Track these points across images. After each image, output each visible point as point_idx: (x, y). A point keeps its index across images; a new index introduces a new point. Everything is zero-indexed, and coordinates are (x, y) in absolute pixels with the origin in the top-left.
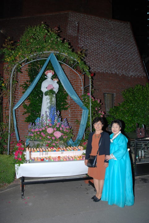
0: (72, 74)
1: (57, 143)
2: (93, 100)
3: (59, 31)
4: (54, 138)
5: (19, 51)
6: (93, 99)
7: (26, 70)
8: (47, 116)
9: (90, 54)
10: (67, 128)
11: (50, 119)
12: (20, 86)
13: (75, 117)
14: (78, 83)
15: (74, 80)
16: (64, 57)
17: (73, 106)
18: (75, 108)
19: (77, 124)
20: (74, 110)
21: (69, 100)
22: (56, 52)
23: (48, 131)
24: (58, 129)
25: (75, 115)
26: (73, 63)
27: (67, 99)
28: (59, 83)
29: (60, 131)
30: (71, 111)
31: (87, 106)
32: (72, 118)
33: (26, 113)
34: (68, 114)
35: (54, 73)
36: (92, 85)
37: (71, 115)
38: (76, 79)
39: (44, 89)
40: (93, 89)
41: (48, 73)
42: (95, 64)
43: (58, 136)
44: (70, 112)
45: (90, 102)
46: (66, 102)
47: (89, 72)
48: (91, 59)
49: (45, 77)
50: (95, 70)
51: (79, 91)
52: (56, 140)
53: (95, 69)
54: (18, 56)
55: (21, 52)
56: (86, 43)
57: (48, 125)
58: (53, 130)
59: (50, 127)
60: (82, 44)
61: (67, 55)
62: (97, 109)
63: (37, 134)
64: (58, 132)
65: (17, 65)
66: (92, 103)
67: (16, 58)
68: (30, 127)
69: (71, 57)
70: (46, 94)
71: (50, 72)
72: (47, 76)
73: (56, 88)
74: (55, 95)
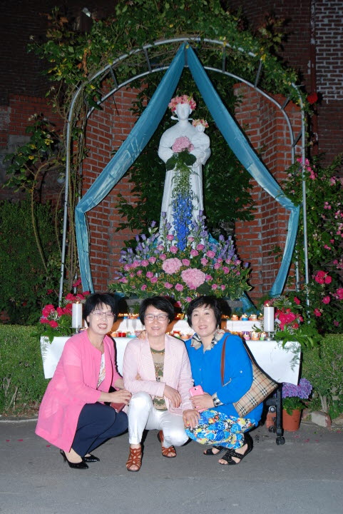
0: (266, 109)
2: (313, 177)
4: (179, 288)
5: (85, 44)
6: (309, 174)
7: (131, 109)
8: (167, 227)
10: (228, 262)
11: (175, 235)
13: (273, 240)
14: (282, 135)
15: (271, 124)
16: (223, 54)
17: (268, 207)
18: (272, 213)
19: (276, 259)
20: (270, 216)
21: (257, 190)
22: (193, 39)
23: (164, 267)
24: (196, 264)
25: (272, 233)
26: (253, 68)
27: (251, 186)
28: (212, 131)
29: (200, 267)
30: (263, 222)
31: (296, 199)
32: (266, 244)
33: (124, 226)
34: (254, 233)
35: (195, 105)
36: (308, 130)
37: (263, 234)
38: (275, 122)
39: (165, 153)
40: (311, 143)
41: (176, 103)
43: (194, 284)
44: (260, 225)
45: (304, 182)
46: (247, 195)
47: (303, 89)
49: (173, 118)
51: (285, 158)
52: (186, 292)
54: (81, 58)
55: (90, 48)
56: (337, 10)
57: (168, 250)
58: (181, 265)
59: (173, 257)
60: (323, 17)
61: (228, 45)
62: (330, 207)
63: (137, 277)
64: (196, 269)
65: (83, 85)
66: (309, 187)
67: (79, 66)
68: (124, 260)
69: (240, 49)
70: (170, 165)
71: (182, 103)
72: (176, 116)
73: (201, 147)
74: (196, 168)
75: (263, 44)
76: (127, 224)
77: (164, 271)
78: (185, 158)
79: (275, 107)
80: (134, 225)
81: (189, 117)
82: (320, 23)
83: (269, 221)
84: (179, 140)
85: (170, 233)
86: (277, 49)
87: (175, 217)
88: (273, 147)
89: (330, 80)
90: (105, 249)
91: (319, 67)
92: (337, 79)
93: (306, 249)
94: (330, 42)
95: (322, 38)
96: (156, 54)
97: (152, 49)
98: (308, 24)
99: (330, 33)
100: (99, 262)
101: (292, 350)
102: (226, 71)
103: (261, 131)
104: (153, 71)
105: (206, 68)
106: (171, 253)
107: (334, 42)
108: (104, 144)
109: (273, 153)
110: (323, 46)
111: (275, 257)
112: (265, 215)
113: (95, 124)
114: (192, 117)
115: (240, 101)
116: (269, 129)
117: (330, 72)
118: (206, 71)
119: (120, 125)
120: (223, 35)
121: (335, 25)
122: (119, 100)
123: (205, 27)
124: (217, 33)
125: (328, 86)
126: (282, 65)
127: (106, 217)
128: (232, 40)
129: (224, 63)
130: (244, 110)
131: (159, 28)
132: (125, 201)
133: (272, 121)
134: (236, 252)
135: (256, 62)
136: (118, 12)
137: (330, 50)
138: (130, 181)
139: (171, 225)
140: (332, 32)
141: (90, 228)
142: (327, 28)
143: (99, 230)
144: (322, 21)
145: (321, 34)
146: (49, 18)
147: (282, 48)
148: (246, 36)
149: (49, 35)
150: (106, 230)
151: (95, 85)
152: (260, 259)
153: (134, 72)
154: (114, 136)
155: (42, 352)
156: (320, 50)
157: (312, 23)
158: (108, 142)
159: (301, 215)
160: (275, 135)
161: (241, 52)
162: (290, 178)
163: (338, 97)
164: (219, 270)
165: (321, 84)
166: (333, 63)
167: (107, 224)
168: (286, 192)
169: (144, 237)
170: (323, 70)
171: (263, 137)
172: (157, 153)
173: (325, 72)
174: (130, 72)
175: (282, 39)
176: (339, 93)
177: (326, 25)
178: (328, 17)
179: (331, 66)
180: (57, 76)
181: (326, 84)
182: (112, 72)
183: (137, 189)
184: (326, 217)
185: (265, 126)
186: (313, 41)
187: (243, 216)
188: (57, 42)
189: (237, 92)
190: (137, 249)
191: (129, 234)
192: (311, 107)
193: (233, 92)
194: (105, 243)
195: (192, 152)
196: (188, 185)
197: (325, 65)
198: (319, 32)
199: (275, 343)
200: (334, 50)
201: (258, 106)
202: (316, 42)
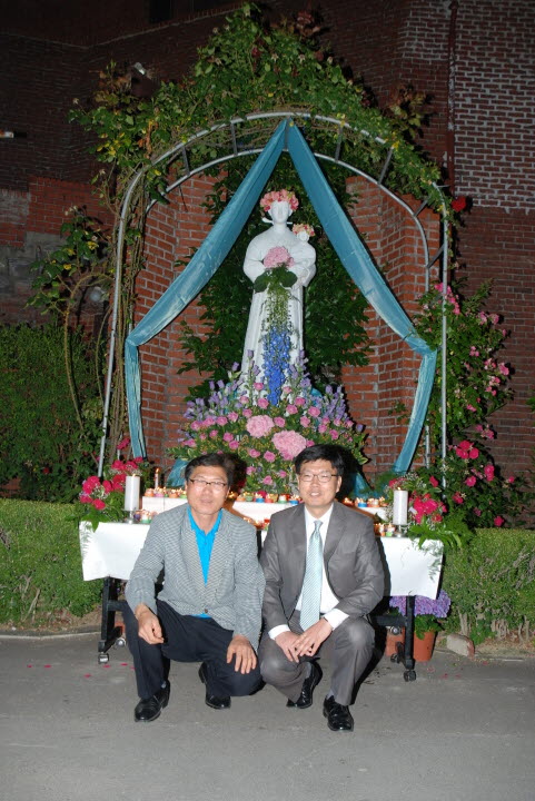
0: (391, 215)
1: (283, 476)
2: (457, 311)
3: (316, 29)
4: (269, 457)
5: (150, 114)
6: (453, 307)
7: (204, 204)
8: (253, 371)
9: (502, 136)
10: (337, 423)
11: (266, 382)
12: (177, 266)
13: (395, 394)
14: (412, 251)
15: (397, 236)
16: (338, 137)
17: (389, 349)
18: (395, 356)
19: (399, 420)
20: (391, 362)
21: (375, 324)
22: (299, 114)
23: (248, 427)
24: (293, 424)
25: (393, 384)
26: (378, 158)
27: (366, 319)
29: (299, 429)
30: (381, 368)
31: (432, 340)
32: (385, 400)
33: (189, 367)
34: (369, 381)
35: (297, 204)
37: (380, 385)
38: (403, 233)
39: (253, 268)
40: (456, 265)
41: (271, 200)
42: (517, 180)
43: (290, 453)
44: (377, 372)
45: (444, 318)
46: (360, 330)
48: (504, 156)
49: (265, 220)
50: (518, 207)
51: (416, 283)
52: (279, 463)
53: (516, 199)
54: (144, 132)
55: (157, 118)
56: (483, 88)
57: (255, 403)
58: (272, 425)
59: (262, 412)
60: (464, 95)
61: (347, 125)
62: (477, 353)
63: (209, 439)
64: (293, 432)
65: (144, 169)
66: (451, 324)
67: (140, 143)
68: (191, 414)
69: (363, 131)
70: (261, 284)
71: (280, 200)
72: (270, 218)
73: (304, 263)
74: (296, 291)
75: (395, 127)
76: (194, 364)
77: (248, 433)
78: (280, 277)
79: (405, 213)
80: (202, 366)
81: (288, 220)
82: (460, 103)
83: (388, 367)
84: (274, 252)
85: (258, 380)
86: (413, 134)
87: (266, 358)
88: (399, 267)
89: (472, 179)
90: (161, 397)
91: (458, 161)
92: (481, 178)
93: (443, 410)
94: (473, 128)
95: (463, 123)
96: (246, 132)
97: (242, 124)
98: (445, 103)
99: (474, 117)
100: (151, 414)
101: (431, 551)
102: (340, 159)
103: (383, 243)
104: (240, 154)
105: (317, 155)
106: (258, 407)
107: (479, 129)
108: (165, 251)
109: (399, 275)
110: (464, 133)
111: (396, 417)
112: (383, 359)
113: (154, 223)
114: (293, 220)
115: (356, 202)
116: (394, 242)
117: (473, 168)
118: (317, 158)
119: (188, 226)
120: (342, 111)
121: (481, 107)
122: (187, 191)
123: (318, 99)
124: (334, 108)
125: (469, 187)
126: (420, 156)
127: (163, 352)
128: (352, 118)
129: (338, 149)
130: (359, 214)
131: (254, 96)
132: (191, 331)
133: (399, 230)
134: (347, 410)
135: (384, 151)
136: (199, 72)
137: (472, 140)
138: (199, 304)
139: (260, 368)
140: (477, 115)
141: (142, 367)
142: (469, 110)
143: (153, 371)
144: (464, 100)
145: (461, 117)
146: (102, 76)
147: (421, 133)
148: (373, 115)
149: (99, 99)
150: (163, 371)
151: (160, 170)
152: (375, 419)
153: (213, 154)
154: (178, 240)
155: (82, 543)
156: (460, 139)
157: (450, 102)
158: (169, 248)
159: (439, 362)
160: (404, 250)
161: (363, 135)
162: (425, 311)
163: (483, 202)
164: (324, 435)
165: (461, 184)
166: (476, 157)
167: (164, 362)
168: (420, 331)
169: (221, 384)
170: (463, 165)
171: (385, 251)
172: (242, 268)
173: (467, 168)
174: (208, 154)
175: (422, 122)
176: (483, 197)
177: (469, 106)
178: (471, 95)
179: (474, 161)
180: (108, 156)
181: (466, 184)
182: (184, 153)
183: (208, 315)
184: (471, 365)
185: (387, 238)
186: (451, 127)
187: (354, 359)
188: (110, 109)
189: (350, 189)
190: (211, 401)
191: (196, 377)
192: (456, 216)
193: (345, 189)
194: (161, 389)
195: (291, 269)
196: (285, 313)
197: (466, 158)
198: (459, 114)
199: (408, 540)
200: (478, 140)
201: (379, 210)
202: (455, 127)
